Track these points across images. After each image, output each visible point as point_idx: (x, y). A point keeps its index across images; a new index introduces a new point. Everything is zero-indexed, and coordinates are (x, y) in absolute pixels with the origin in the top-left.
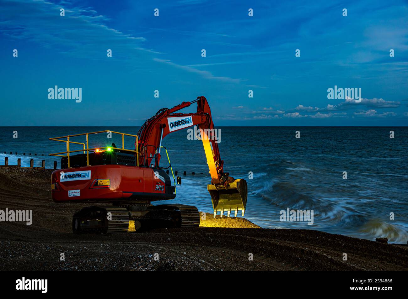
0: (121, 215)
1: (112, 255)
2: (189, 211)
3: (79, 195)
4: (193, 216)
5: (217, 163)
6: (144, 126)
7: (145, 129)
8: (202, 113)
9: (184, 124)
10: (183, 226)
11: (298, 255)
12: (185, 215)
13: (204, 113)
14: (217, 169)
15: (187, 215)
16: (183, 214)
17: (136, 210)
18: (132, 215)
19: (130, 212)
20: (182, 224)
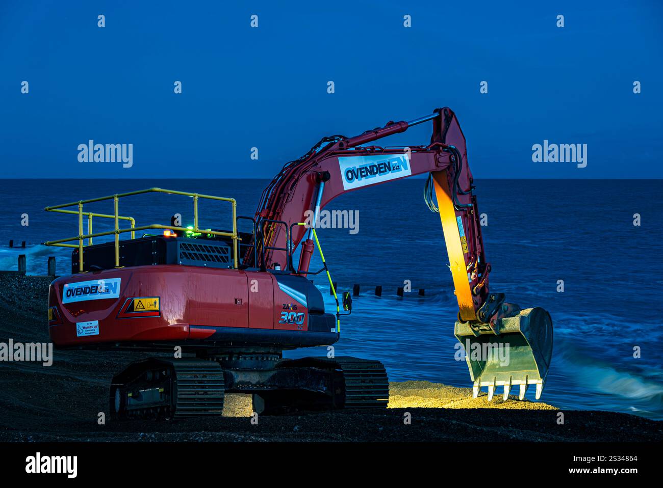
0: (206, 377)
2: (363, 371)
3: (97, 333)
4: (372, 382)
5: (470, 271)
6: (278, 178)
7: (281, 183)
8: (439, 146)
9: (385, 171)
10: (348, 404)
12: (355, 381)
13: (444, 147)
14: (473, 284)
15: (358, 380)
16: (350, 378)
17: (247, 368)
18: (237, 380)
19: (233, 373)
20: (347, 402)
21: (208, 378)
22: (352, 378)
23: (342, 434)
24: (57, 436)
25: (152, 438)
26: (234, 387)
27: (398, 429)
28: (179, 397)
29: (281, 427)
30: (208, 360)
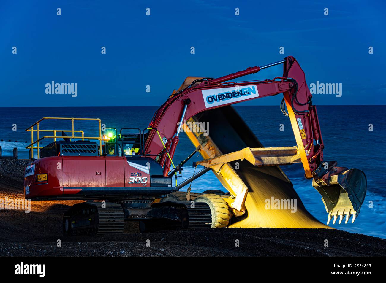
1: (84, 253)
3: (29, 192)
4: (203, 214)
5: (307, 149)
9: (239, 95)
11: (296, 255)
14: (309, 156)
15: (195, 213)
16: (191, 212)
17: (136, 207)
18: (131, 214)
19: (129, 210)
20: (189, 225)
21: (115, 213)
22: (192, 212)
23: (187, 242)
24: (34, 244)
25: (85, 245)
26: (129, 218)
27: (217, 239)
28: (99, 223)
29: (154, 239)
30: (115, 203)
